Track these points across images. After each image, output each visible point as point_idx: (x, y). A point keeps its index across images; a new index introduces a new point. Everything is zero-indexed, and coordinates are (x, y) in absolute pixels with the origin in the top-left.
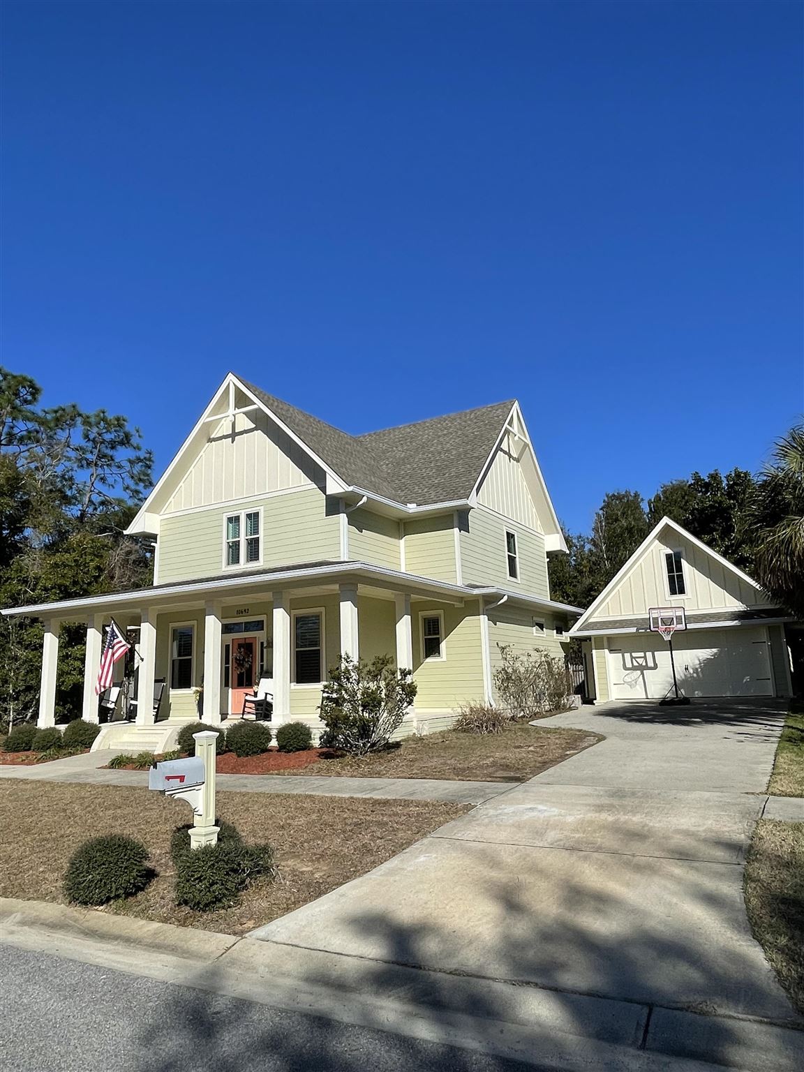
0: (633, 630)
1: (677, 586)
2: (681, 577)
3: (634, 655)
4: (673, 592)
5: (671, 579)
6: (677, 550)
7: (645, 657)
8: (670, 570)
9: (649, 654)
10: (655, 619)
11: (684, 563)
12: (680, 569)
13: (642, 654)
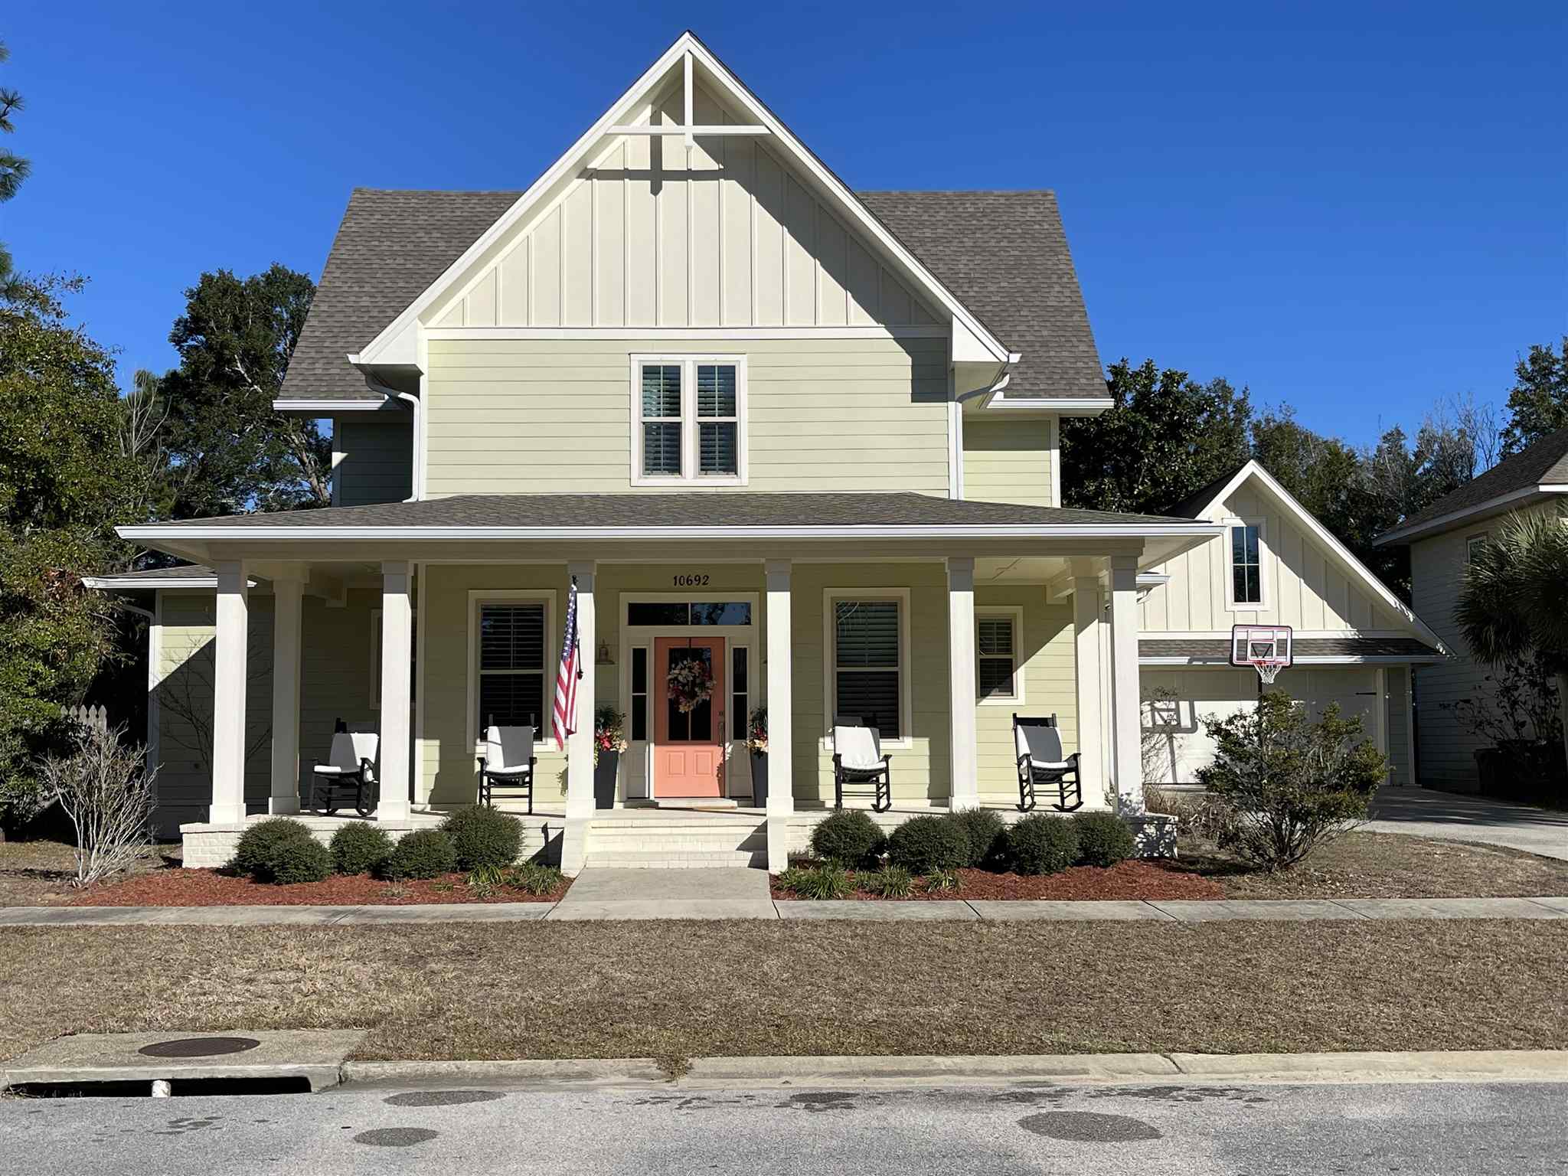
0: (1184, 660)
1: (1247, 587)
2: (1255, 573)
3: (1158, 705)
4: (1239, 597)
5: (1238, 574)
6: (1254, 521)
7: (1177, 711)
8: (1237, 557)
9: (1184, 705)
10: (1243, 644)
11: (1263, 546)
12: (1255, 558)
13: (1173, 705)
